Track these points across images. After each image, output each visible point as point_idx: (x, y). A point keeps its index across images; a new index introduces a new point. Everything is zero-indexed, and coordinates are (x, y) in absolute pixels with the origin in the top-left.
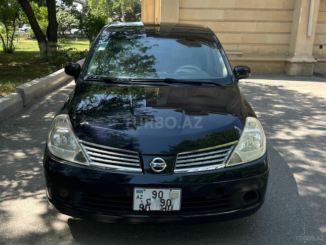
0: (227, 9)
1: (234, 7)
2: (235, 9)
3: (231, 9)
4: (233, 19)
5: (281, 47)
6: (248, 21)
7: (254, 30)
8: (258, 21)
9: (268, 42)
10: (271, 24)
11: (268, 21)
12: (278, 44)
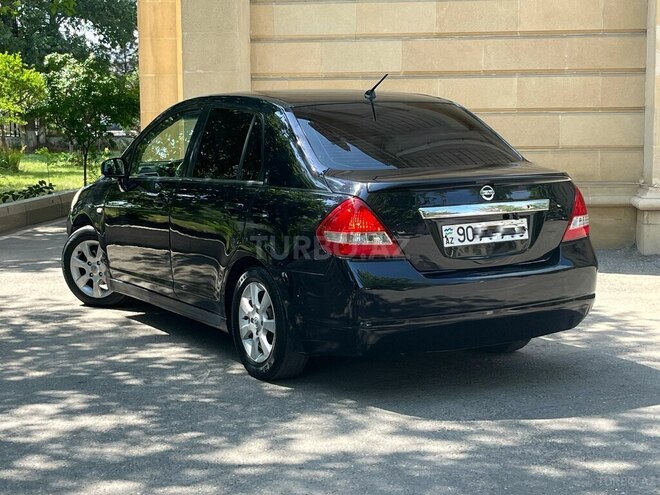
0: (413, 37)
1: (436, 30)
2: (439, 36)
3: (428, 36)
4: (437, 68)
5: (613, 156)
6: (488, 74)
7: (512, 103)
8: (525, 73)
9: (564, 141)
10: (570, 80)
11: (560, 72)
12: (604, 148)
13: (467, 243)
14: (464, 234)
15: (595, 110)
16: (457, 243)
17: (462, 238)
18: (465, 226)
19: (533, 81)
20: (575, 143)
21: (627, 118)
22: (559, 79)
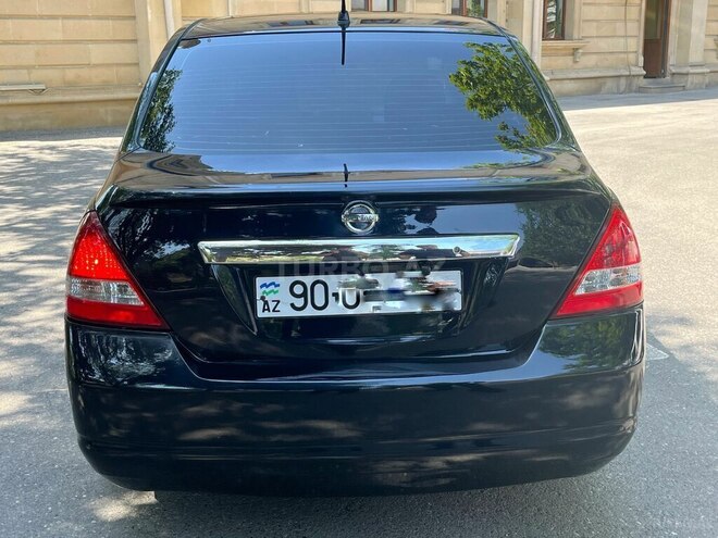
4: (7, 12)
5: (123, 69)
6: (42, 17)
7: (59, 36)
8: (65, 17)
9: (94, 61)
10: (93, 22)
11: (86, 17)
12: (117, 65)
13: (309, 312)
14: (304, 295)
15: (108, 41)
16: (286, 311)
17: (299, 302)
18: (308, 280)
19: (71, 22)
20: (100, 62)
21: (128, 46)
22: (87, 21)
